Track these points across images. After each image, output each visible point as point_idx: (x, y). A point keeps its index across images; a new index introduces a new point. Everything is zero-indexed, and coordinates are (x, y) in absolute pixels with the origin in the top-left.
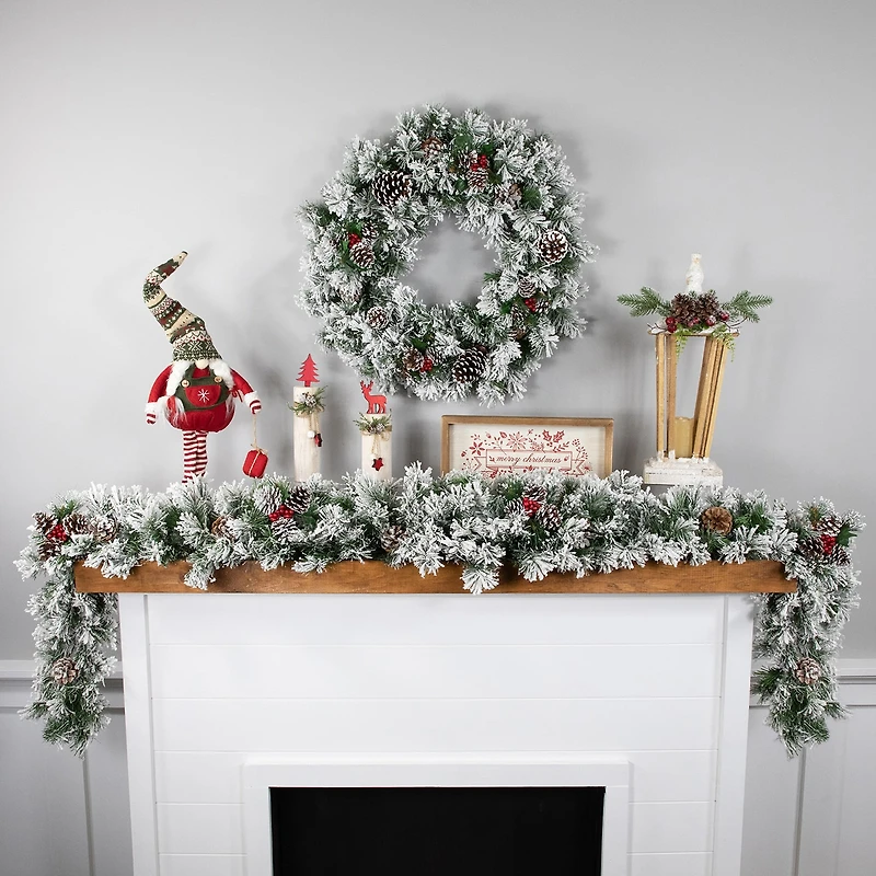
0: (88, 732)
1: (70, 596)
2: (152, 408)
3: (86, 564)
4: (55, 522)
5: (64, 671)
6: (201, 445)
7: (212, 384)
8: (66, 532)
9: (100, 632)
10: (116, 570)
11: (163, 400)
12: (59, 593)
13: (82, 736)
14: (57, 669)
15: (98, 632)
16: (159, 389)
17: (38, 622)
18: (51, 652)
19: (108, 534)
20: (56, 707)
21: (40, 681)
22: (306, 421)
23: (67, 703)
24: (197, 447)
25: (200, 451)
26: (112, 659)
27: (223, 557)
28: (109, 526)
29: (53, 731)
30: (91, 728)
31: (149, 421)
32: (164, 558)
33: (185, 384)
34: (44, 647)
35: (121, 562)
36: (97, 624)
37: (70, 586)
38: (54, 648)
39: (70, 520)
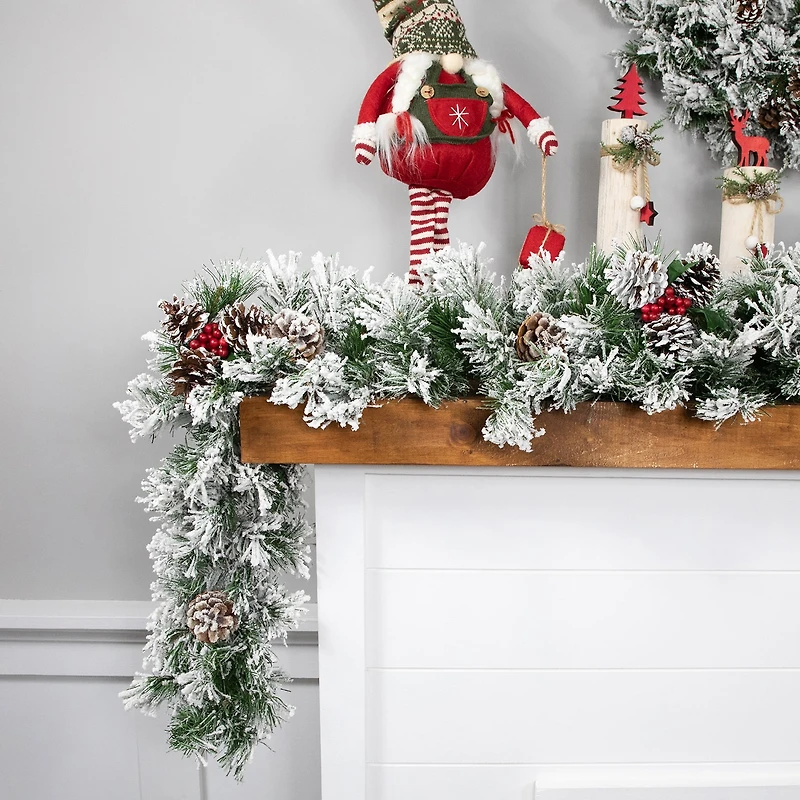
0: (254, 732)
1: (229, 470)
2: (366, 133)
3: (275, 398)
4: (204, 317)
5: (212, 617)
6: (441, 215)
7: (473, 98)
8: (228, 336)
9: (280, 542)
10: (336, 411)
11: (387, 121)
12: (211, 462)
13: (240, 738)
14: (198, 615)
15: (277, 544)
16: (378, 100)
17: (158, 524)
18: (184, 582)
19: (309, 346)
20: (196, 688)
21: (163, 636)
22: (628, 177)
23: (217, 677)
24: (436, 220)
25: (439, 226)
26: (301, 596)
27: (560, 387)
28: (311, 330)
29: (188, 730)
30: (260, 725)
31: (361, 158)
32: (434, 387)
33: (427, 93)
34: (172, 572)
35: (345, 396)
36: (276, 526)
37: (227, 450)
38: (191, 573)
39: (235, 313)
